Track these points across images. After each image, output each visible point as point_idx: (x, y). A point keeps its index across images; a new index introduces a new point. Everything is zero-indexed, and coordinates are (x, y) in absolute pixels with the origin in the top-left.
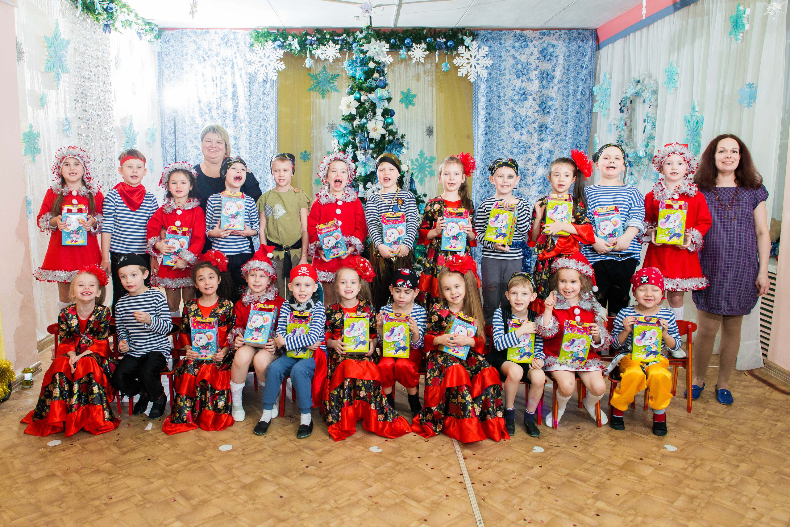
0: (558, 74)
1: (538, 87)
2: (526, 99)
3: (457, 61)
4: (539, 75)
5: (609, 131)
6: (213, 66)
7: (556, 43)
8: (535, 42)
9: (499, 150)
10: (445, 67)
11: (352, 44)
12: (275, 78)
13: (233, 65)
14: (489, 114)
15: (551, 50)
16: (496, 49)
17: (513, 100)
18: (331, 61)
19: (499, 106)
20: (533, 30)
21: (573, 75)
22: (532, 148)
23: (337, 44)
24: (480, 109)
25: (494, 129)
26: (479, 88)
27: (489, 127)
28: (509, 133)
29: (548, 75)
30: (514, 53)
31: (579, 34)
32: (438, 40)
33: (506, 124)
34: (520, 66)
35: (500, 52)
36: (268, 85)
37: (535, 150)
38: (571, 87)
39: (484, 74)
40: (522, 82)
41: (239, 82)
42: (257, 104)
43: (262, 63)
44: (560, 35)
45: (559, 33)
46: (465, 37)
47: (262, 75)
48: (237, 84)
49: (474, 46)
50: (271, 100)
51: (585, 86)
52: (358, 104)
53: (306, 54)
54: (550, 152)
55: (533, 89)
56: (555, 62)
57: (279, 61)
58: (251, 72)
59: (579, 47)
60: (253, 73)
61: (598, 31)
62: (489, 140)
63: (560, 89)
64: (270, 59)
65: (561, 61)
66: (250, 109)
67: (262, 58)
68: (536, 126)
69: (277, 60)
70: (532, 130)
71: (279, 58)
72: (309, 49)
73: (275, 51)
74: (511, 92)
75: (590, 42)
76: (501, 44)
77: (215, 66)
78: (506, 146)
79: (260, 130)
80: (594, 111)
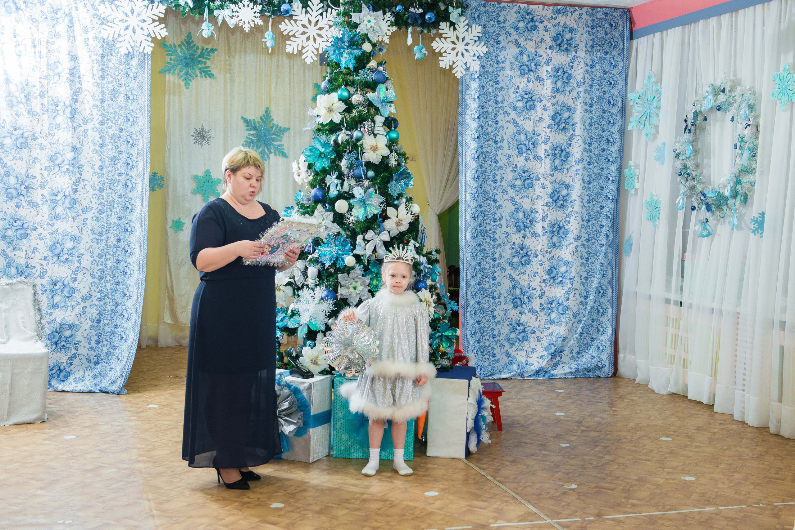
0: (579, 72)
1: (550, 90)
2: (533, 107)
3: (437, 45)
4: (552, 73)
5: (660, 158)
6: (33, 20)
7: (575, 27)
8: (546, 23)
9: (495, 182)
10: (419, 52)
11: (279, 6)
12: (149, 50)
13: (71, 21)
14: (482, 127)
15: (568, 36)
16: (492, 29)
17: (515, 108)
18: (247, 30)
19: (496, 116)
20: (544, 4)
21: (598, 74)
22: (542, 180)
23: (256, 3)
24: (468, 118)
25: (489, 150)
26: (467, 87)
27: (482, 147)
28: (510, 156)
29: (564, 72)
30: (517, 37)
31: (606, 14)
32: (412, 9)
33: (505, 144)
34: (525, 58)
35: (498, 36)
36: (135, 62)
37: (547, 183)
38: (597, 94)
39: (475, 66)
40: (528, 81)
41: (82, 52)
42: (115, 92)
43: (126, 24)
44: (581, 14)
45: (579, 11)
46: (450, 9)
47: (125, 44)
48: (79, 55)
49: (462, 23)
50: (140, 87)
51: (615, 91)
52: (343, 107)
53: (202, 14)
54: (567, 187)
55: (543, 92)
56: (574, 54)
57: (157, 23)
58: (105, 37)
59: (606, 34)
60: (110, 39)
61: (634, 13)
62: (481, 167)
63: (581, 95)
64: (140, 18)
65: (581, 54)
66: (102, 101)
67: (127, 15)
68: (548, 148)
69: (154, 21)
70: (542, 154)
71: (157, 18)
72: (209, 7)
73: (151, 6)
74: (513, 96)
75: (621, 28)
76: (499, 22)
77: (37, 21)
78: (504, 176)
79: (120, 137)
80: (630, 128)
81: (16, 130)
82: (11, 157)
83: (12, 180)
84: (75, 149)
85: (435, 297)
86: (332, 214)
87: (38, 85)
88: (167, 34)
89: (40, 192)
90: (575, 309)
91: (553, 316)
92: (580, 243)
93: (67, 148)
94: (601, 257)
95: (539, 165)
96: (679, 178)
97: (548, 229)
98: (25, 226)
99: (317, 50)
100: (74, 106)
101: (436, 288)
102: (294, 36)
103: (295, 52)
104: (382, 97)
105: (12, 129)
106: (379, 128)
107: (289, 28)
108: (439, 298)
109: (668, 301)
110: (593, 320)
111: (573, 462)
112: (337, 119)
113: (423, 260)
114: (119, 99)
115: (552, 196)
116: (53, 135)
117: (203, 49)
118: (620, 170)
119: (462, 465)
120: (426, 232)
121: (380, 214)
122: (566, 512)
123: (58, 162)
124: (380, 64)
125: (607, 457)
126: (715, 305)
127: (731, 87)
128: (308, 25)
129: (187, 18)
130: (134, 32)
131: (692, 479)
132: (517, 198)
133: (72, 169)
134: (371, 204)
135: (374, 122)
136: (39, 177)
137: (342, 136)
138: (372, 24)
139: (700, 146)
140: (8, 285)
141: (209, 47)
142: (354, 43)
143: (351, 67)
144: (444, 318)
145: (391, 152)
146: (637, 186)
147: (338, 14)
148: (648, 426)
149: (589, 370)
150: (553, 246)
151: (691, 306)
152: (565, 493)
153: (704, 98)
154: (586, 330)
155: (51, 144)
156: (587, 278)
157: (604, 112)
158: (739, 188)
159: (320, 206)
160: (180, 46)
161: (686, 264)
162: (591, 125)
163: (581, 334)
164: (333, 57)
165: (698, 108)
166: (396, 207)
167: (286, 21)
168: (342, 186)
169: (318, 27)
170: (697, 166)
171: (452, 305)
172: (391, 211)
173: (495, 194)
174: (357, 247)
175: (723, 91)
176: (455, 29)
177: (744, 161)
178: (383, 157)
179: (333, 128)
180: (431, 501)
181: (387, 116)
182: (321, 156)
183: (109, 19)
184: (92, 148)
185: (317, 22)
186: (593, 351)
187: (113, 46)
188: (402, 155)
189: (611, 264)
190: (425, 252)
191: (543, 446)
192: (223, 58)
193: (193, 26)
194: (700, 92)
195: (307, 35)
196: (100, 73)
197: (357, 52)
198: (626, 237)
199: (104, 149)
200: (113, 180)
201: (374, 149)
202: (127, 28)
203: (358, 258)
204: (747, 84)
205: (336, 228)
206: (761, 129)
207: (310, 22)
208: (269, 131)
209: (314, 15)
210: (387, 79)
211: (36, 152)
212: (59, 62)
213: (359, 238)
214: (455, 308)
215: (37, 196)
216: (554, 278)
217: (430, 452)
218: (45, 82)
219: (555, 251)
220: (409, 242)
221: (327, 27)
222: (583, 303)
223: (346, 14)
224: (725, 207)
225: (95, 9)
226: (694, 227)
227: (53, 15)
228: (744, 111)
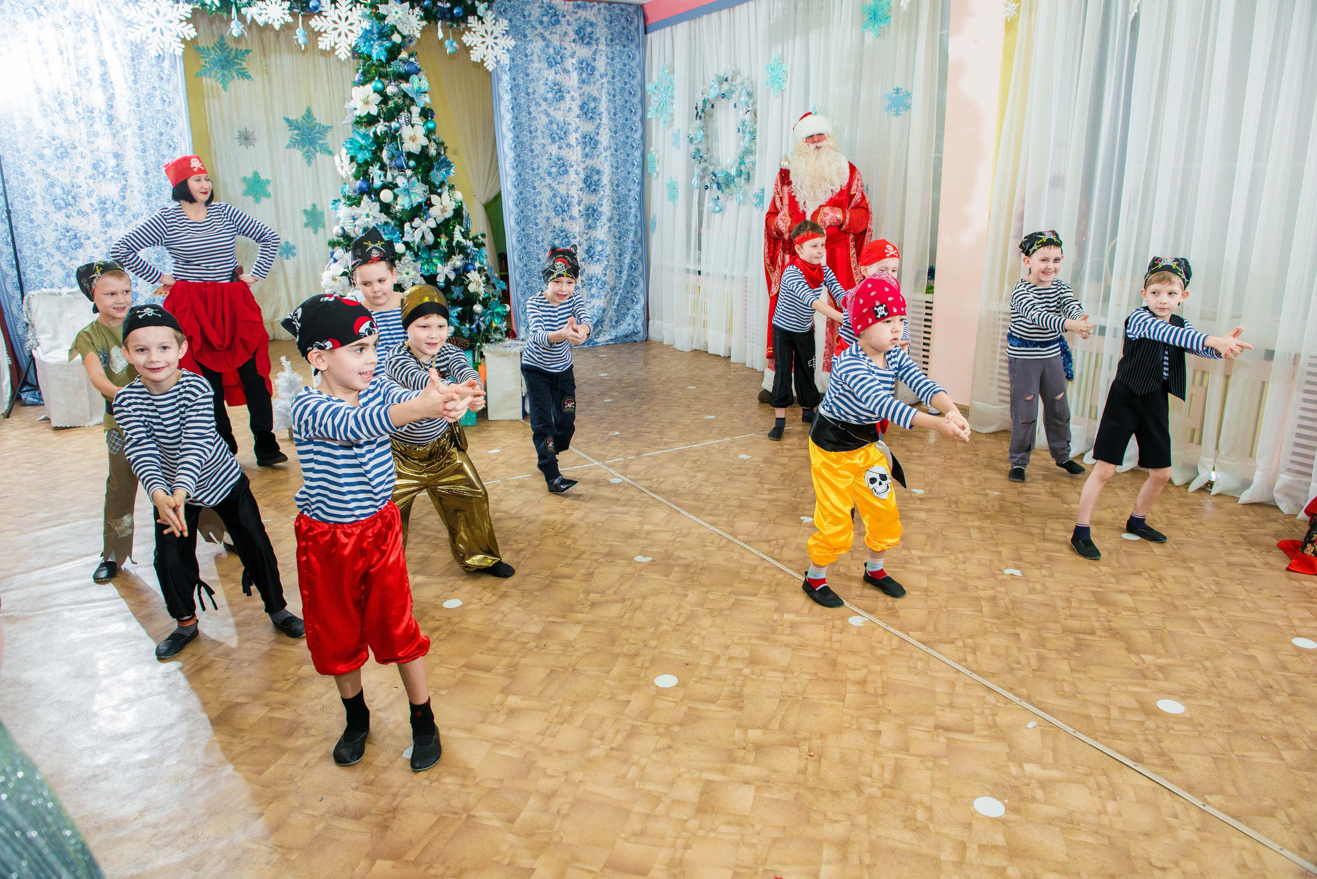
0: (601, 64)
1: (576, 81)
2: (562, 98)
3: (467, 39)
4: (577, 65)
5: (676, 144)
6: (57, 26)
7: (595, 21)
8: (568, 17)
9: (533, 170)
10: (450, 47)
11: (307, 2)
12: (179, 52)
13: (96, 25)
14: (517, 118)
15: (589, 30)
16: (518, 24)
17: (546, 99)
18: (277, 27)
19: (529, 107)
21: (619, 67)
22: (575, 167)
24: (503, 110)
25: (525, 139)
26: (499, 79)
27: (518, 137)
28: (544, 145)
29: (588, 65)
30: (542, 31)
31: (622, 10)
32: (440, 4)
33: (539, 134)
34: (551, 51)
35: (524, 29)
36: (166, 64)
37: (580, 169)
38: (619, 85)
39: (505, 59)
40: (556, 73)
41: (110, 56)
42: (150, 97)
43: (153, 26)
44: (599, 9)
46: (477, 3)
47: (155, 46)
48: (107, 60)
49: (489, 16)
50: (175, 89)
51: (634, 82)
52: (380, 99)
53: (230, 13)
54: (598, 172)
55: (571, 83)
56: (595, 47)
57: (185, 23)
58: (133, 40)
59: (624, 28)
60: (138, 42)
61: (646, 8)
62: (519, 156)
63: (605, 86)
64: (167, 18)
65: (602, 47)
66: (138, 105)
67: (152, 17)
68: (578, 137)
69: (181, 21)
70: (573, 142)
71: (184, 19)
72: (236, 5)
73: (176, 5)
74: (543, 87)
75: (636, 22)
76: (524, 16)
77: (61, 27)
78: (541, 164)
79: (161, 141)
80: (649, 116)
81: (54, 140)
82: (53, 168)
83: (58, 191)
84: (117, 156)
85: (484, 278)
86: (378, 204)
87: (71, 93)
88: (196, 34)
89: (87, 201)
90: (612, 284)
91: (594, 290)
92: (612, 223)
93: (108, 155)
94: (631, 235)
95: (571, 153)
96: (693, 161)
97: (583, 212)
98: (78, 235)
99: (350, 45)
100: (110, 112)
101: (485, 271)
102: (325, 32)
103: (328, 49)
104: (416, 88)
105: (50, 139)
106: (416, 119)
107: (320, 24)
108: (488, 279)
109: (688, 271)
110: (628, 293)
111: (616, 413)
112: (374, 111)
113: (470, 243)
114: (155, 103)
115: (585, 181)
116: (93, 143)
117: (237, 50)
118: (643, 155)
119: (521, 425)
120: (471, 217)
121: (426, 203)
122: (612, 454)
123: (101, 170)
124: (411, 55)
125: (644, 407)
126: (727, 272)
127: (733, 77)
128: (338, 21)
129: (215, 18)
130: (162, 33)
131: (713, 417)
132: (553, 185)
133: (116, 176)
134: (416, 193)
135: (411, 113)
136: (84, 186)
137: (380, 128)
138: (400, 15)
139: (709, 131)
140: (69, 293)
141: (242, 47)
142: (384, 35)
143: (383, 58)
144: (494, 296)
145: (430, 141)
146: (658, 169)
147: (365, 6)
148: (677, 378)
149: (626, 336)
150: (590, 227)
151: (708, 274)
152: (609, 440)
153: (711, 87)
154: (623, 300)
155: (92, 152)
156: (620, 255)
157: (626, 102)
158: (743, 168)
159: (365, 197)
160: (213, 48)
161: (703, 237)
162: (615, 114)
163: (618, 306)
164: (363, 49)
165: (706, 96)
166: (440, 195)
167: (316, 17)
168: (385, 176)
169: (349, 22)
170: (708, 150)
171: (502, 285)
172: (434, 199)
173: (533, 182)
174: (406, 235)
175: (726, 80)
176: (483, 23)
177: (745, 143)
178: (423, 147)
179: (371, 120)
180: (494, 457)
181: (422, 106)
182: (361, 147)
183: (135, 21)
184: (135, 153)
185: (347, 18)
186: (629, 319)
187: (142, 48)
188: (440, 144)
189: (640, 241)
190: (471, 237)
191: (590, 403)
192: (258, 59)
193: (223, 25)
194: (707, 82)
195: (338, 31)
196: (133, 78)
197: (388, 44)
198: (652, 217)
199: (146, 154)
200: (160, 184)
201: (413, 139)
202: (154, 30)
203: (407, 244)
204: (745, 73)
205: (383, 218)
206: (758, 115)
207: (340, 18)
208: (312, 130)
209: (343, 10)
210: (420, 70)
211: (78, 161)
212: (89, 68)
213: (407, 226)
214: (505, 287)
215: (85, 204)
216: (591, 257)
217: (491, 416)
218: (77, 89)
219: (590, 232)
220: (454, 227)
221: (357, 23)
222: (618, 278)
223: (373, 6)
224: (732, 186)
225: (119, 11)
226: (708, 204)
227: (76, 19)
228: (744, 98)
